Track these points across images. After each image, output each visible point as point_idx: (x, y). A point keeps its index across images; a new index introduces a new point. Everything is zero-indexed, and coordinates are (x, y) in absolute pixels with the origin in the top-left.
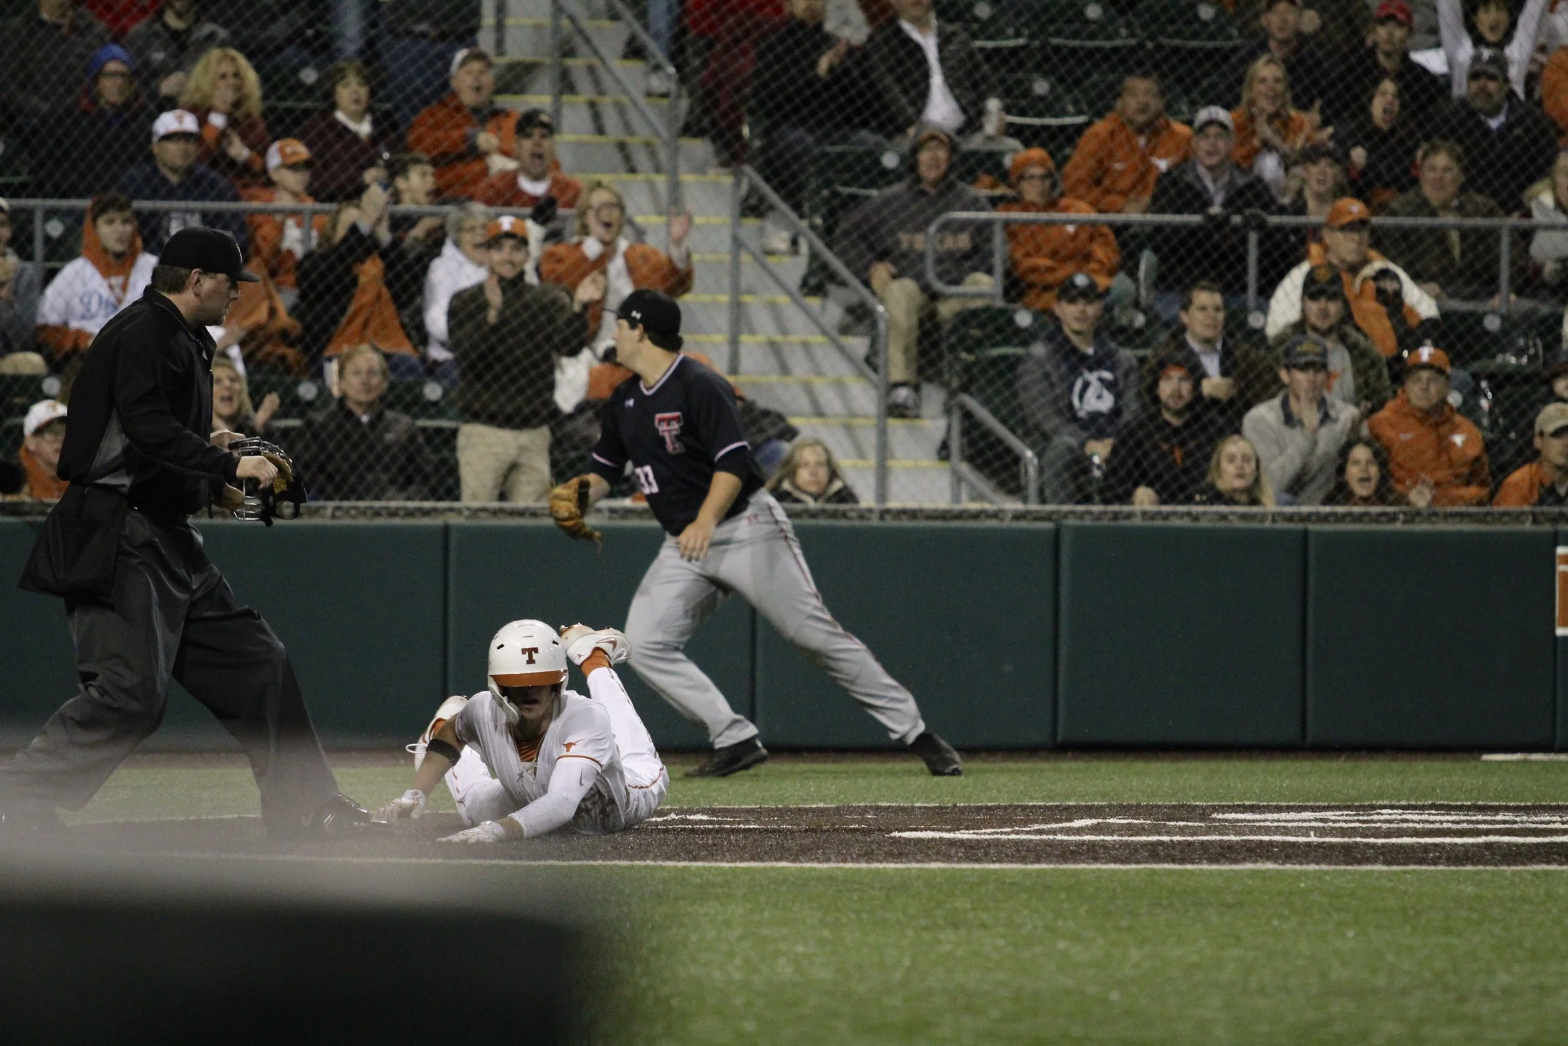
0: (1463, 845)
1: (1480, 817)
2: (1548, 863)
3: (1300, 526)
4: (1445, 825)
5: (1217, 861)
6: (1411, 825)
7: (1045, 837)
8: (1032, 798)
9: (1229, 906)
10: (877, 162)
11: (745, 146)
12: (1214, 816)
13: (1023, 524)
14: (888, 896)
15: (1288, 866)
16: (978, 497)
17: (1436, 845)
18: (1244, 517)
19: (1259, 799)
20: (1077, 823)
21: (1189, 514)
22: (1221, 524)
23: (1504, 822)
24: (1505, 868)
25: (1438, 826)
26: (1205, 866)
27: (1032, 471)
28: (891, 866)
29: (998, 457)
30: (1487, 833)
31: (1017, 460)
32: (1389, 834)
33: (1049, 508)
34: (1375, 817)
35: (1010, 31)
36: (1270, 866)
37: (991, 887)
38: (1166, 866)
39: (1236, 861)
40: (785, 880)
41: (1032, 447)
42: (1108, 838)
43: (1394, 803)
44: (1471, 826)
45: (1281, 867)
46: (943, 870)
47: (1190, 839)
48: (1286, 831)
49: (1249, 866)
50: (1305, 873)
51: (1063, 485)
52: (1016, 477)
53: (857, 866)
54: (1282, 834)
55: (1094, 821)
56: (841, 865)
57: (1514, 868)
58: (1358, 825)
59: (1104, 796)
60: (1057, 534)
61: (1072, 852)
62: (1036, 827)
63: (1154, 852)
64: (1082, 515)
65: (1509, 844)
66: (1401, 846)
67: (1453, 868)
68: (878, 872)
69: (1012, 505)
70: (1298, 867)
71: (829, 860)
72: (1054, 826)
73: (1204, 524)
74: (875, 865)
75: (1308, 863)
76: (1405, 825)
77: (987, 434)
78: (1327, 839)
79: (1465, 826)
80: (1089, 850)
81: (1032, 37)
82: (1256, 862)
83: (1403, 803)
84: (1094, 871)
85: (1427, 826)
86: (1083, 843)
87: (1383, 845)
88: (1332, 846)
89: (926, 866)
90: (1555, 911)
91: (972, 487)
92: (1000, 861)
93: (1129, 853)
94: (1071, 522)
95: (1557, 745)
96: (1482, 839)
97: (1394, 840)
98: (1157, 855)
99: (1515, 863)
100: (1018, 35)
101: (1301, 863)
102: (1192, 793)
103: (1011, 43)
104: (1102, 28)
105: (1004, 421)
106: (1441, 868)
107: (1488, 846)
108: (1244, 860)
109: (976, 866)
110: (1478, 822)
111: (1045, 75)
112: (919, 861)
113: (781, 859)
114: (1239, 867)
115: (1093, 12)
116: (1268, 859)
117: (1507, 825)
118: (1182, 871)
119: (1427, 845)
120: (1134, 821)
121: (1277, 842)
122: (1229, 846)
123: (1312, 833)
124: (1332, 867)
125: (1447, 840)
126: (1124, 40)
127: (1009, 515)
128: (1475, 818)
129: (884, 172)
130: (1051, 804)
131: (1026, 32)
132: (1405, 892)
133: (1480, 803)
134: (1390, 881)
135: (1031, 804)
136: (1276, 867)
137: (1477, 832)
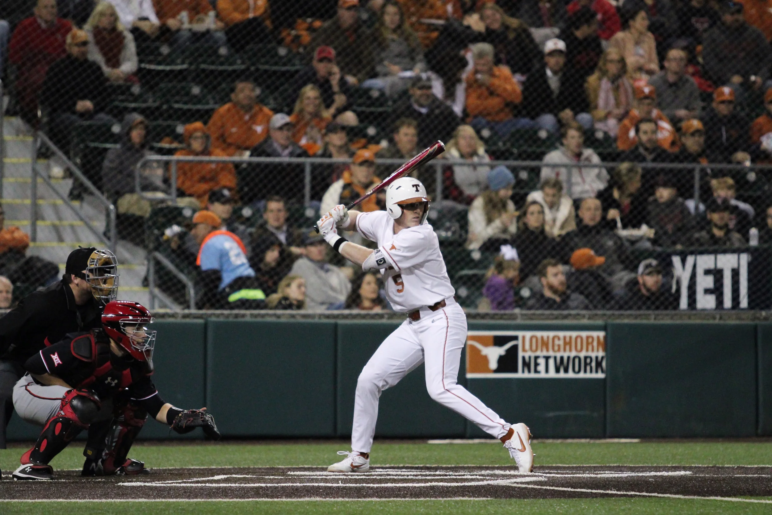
0: (418, 487)
1: (428, 473)
2: (463, 496)
3: (332, 321)
4: (410, 477)
5: (291, 497)
6: (392, 477)
7: (200, 485)
8: (193, 465)
10: (109, 129)
11: (39, 121)
12: (289, 473)
13: (187, 320)
15: (327, 499)
16: (164, 306)
17: (405, 487)
19: (312, 465)
20: (216, 478)
22: (292, 320)
23: (440, 475)
24: (441, 499)
25: (406, 477)
26: (284, 500)
27: (192, 293)
28: (119, 500)
29: (174, 285)
30: (431, 481)
31: (184, 287)
32: (380, 481)
34: (373, 473)
35: (179, 61)
36: (318, 499)
37: (171, 511)
38: (264, 499)
39: (300, 497)
40: (61, 509)
41: (192, 280)
42: (233, 485)
43: (383, 466)
44: (423, 478)
45: (324, 500)
46: (146, 503)
47: (276, 485)
48: (327, 481)
49: (307, 499)
50: (337, 502)
52: (183, 295)
53: (100, 501)
54: (324, 482)
55: (226, 476)
56: (91, 500)
57: (445, 499)
58: (364, 477)
59: (230, 464)
60: (206, 326)
61: (214, 493)
62: (195, 479)
63: (257, 492)
64: (218, 316)
65: (442, 487)
66: (387, 488)
67: (414, 499)
68: (111, 504)
69: (182, 311)
70: (332, 499)
71: (85, 498)
72: (204, 479)
73: (283, 320)
74: (109, 500)
75: (338, 498)
76: (388, 477)
77: (168, 273)
78: (348, 485)
79: (420, 477)
80: (223, 491)
81: (191, 64)
82: (311, 497)
83: (387, 466)
84: (225, 502)
85: (400, 477)
86: (220, 488)
87: (377, 488)
88: (350, 488)
89: (137, 500)
91: (161, 301)
92: (176, 497)
93: (244, 493)
94: (214, 319)
95: (468, 435)
96: (429, 484)
97: (383, 485)
98: (259, 494)
99: (446, 496)
100: (183, 63)
101: (335, 498)
102: (277, 461)
103: (179, 67)
104: (228, 60)
105: (177, 266)
106: (407, 499)
107: (432, 488)
108: (304, 496)
109: (163, 500)
110: (426, 475)
111: (197, 84)
112: (133, 498)
113: (59, 498)
114: (302, 500)
115: (223, 51)
116: (317, 495)
117: (442, 477)
118: (272, 502)
119: (400, 487)
120: (247, 476)
121: (322, 486)
122: (297, 489)
123: (340, 482)
124: (351, 499)
125: (411, 485)
126: (239, 66)
127: (180, 316)
128: (424, 473)
129: (113, 135)
130: (202, 467)
131: (187, 61)
132: (389, 512)
133: (428, 465)
134: (381, 506)
135: (192, 468)
136: (321, 499)
137: (426, 481)
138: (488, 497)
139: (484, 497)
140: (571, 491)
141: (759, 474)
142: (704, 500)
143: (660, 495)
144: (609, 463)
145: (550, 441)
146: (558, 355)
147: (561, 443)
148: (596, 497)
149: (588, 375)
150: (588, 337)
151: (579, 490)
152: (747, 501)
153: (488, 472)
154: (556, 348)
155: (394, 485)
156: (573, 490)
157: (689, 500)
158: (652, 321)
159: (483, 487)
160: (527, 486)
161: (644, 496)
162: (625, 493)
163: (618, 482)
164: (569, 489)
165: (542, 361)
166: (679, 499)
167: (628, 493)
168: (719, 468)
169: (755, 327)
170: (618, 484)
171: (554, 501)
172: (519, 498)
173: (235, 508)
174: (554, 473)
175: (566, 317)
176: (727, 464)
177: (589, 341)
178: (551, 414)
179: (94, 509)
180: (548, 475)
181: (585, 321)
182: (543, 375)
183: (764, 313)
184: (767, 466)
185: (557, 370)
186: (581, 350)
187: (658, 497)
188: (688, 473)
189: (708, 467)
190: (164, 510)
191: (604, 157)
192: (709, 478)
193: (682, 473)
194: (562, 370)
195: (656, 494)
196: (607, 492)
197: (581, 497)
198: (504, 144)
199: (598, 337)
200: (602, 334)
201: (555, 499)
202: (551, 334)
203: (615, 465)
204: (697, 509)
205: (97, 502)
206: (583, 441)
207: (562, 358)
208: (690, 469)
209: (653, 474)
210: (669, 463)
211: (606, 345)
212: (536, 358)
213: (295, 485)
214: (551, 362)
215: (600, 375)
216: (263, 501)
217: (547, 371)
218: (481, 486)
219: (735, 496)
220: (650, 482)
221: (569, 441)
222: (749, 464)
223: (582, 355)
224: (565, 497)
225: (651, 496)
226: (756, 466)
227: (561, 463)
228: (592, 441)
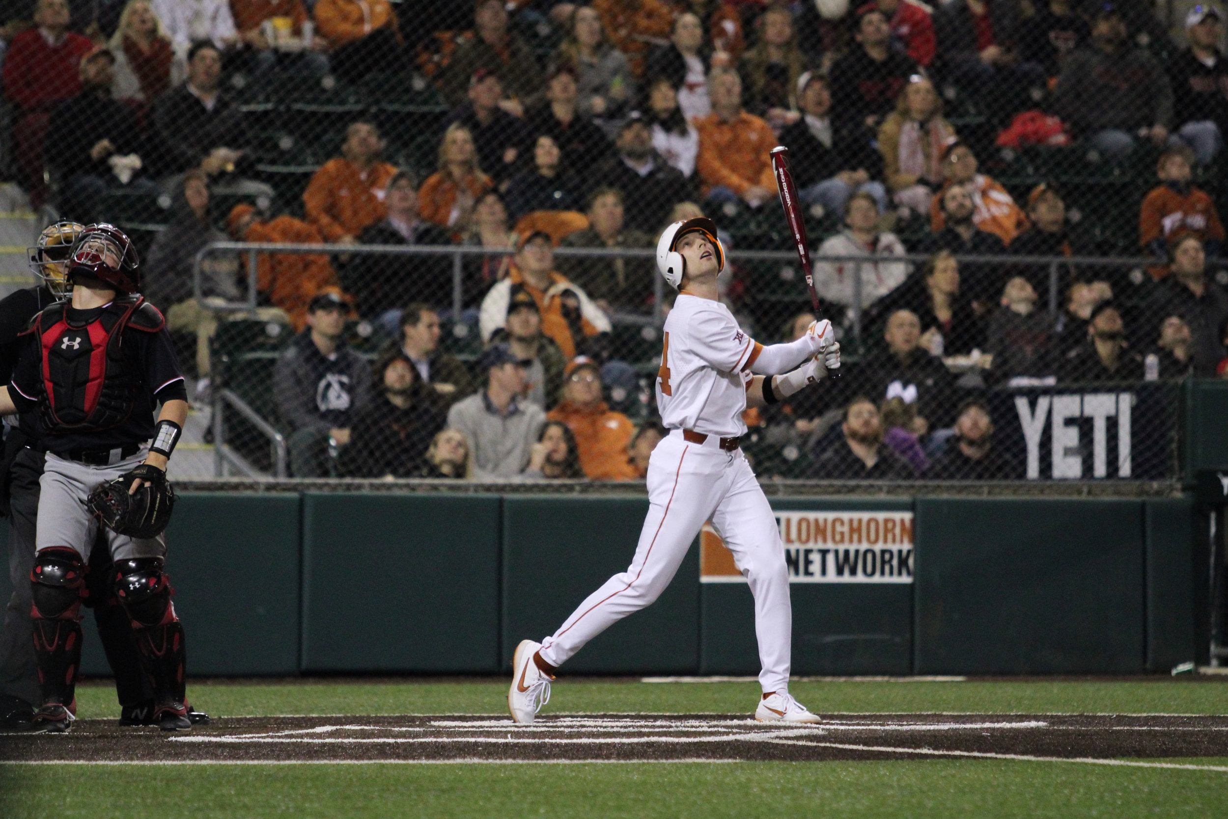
0: (629, 744)
1: (643, 723)
2: (698, 756)
3: (494, 495)
4: (615, 729)
5: (434, 758)
6: (589, 729)
7: (294, 740)
8: (282, 713)
9: (443, 791)
10: (154, 201)
11: (47, 188)
12: (433, 723)
13: (274, 494)
14: (167, 784)
15: (491, 761)
16: (235, 472)
17: (608, 744)
18: (452, 488)
19: (465, 712)
20: (319, 730)
21: (407, 486)
22: (434, 494)
23: (662, 727)
24: (664, 761)
25: (609, 729)
26: (424, 761)
27: (281, 452)
28: (169, 763)
29: (254, 439)
30: (649, 734)
31: (269, 442)
32: (570, 736)
33: (296, 480)
34: (559, 724)
35: (261, 97)
36: (476, 760)
37: (250, 779)
38: (392, 761)
39: (449, 757)
40: (82, 775)
41: (281, 431)
42: (346, 741)
43: (574, 713)
44: (636, 730)
45: (485, 762)
46: (212, 766)
47: (411, 740)
48: (488, 734)
49: (459, 761)
50: (504, 766)
51: (307, 462)
52: (268, 456)
53: (142, 763)
54: (485, 736)
55: (334, 728)
56: (129, 762)
57: (670, 761)
58: (547, 729)
59: (340, 711)
60: (301, 501)
61: (316, 752)
62: (287, 732)
63: (383, 751)
64: (320, 487)
65: (666, 743)
66: (580, 745)
67: (622, 762)
68: (159, 767)
69: (265, 479)
70: (498, 761)
71: (118, 759)
72: (300, 732)
73: (419, 493)
74: (156, 763)
75: (506, 759)
76: (584, 730)
77: (244, 421)
78: (521, 741)
79: (631, 729)
80: (329, 750)
81: (281, 101)
82: (464, 757)
83: (581, 713)
84: (334, 765)
85: (602, 730)
86: (324, 745)
87: (566, 744)
88: (525, 746)
89: (198, 762)
90: (704, 792)
91: (232, 464)
92: (258, 758)
93: (363, 752)
94: (313, 492)
95: (704, 665)
96: (644, 739)
97: (575, 741)
98: (385, 753)
99: (672, 757)
100: (267, 100)
101: (501, 759)
102: (412, 707)
103: (261, 108)
104: (336, 96)
105: (258, 411)
106: (612, 761)
107: (650, 745)
108: (454, 757)
109: (239, 762)
110: (641, 726)
111: (291, 133)
112: (192, 759)
113: (79, 758)
114: (451, 762)
115: (329, 82)
116: (474, 755)
117: (665, 729)
118: (405, 765)
119: (601, 744)
120: (366, 728)
121: (481, 743)
122: (443, 746)
123: (509, 736)
124: (526, 762)
125: (617, 740)
126: (352, 106)
127: (262, 487)
128: (638, 724)
129: (160, 210)
130: (297, 716)
131: (274, 98)
132: (585, 780)
133: (642, 713)
134: (572, 771)
135: (282, 716)
136: (481, 761)
137: (641, 734)
138: (735, 758)
139: (730, 757)
140: (863, 751)
141: (1150, 726)
142: (1067, 763)
143: (1000, 756)
144: (921, 710)
145: (828, 679)
146: (841, 548)
147: (845, 682)
148: (902, 759)
149: (887, 579)
150: (886, 521)
151: (876, 748)
152: (1133, 764)
153: (736, 722)
154: (838, 537)
155: (591, 740)
156: (865, 748)
157: (1044, 763)
158: (985, 497)
159: (729, 743)
160: (795, 742)
161: (975, 758)
162: (946, 753)
163: (935, 736)
164: (861, 747)
165: (816, 558)
166: (1029, 761)
167: (950, 753)
168: (1087, 717)
169: (1143, 505)
170: (936, 740)
171: (836, 764)
172: (785, 759)
173: (349, 774)
174: (837, 724)
175: (852, 490)
176: (1101, 712)
177: (888, 527)
178: (830, 639)
179: (132, 775)
180: (828, 727)
181: (882, 497)
182: (817, 578)
183: (1155, 485)
184: (1162, 714)
185: (840, 572)
186: (876, 541)
187: (996, 758)
188: (1041, 724)
189: (1071, 716)
190: (241, 776)
191: (911, 247)
192: (1074, 732)
193: (1033, 724)
194: (847, 571)
195: (993, 755)
196: (918, 751)
197: (879, 759)
198: (759, 225)
199: (902, 521)
200: (907, 516)
201: (837, 762)
202: (830, 516)
203: (929, 713)
204: (1057, 776)
205: (137, 765)
206: (879, 679)
207: (847, 552)
208: (1044, 718)
209: (987, 725)
210: (1012, 710)
211: (914, 532)
212: (808, 552)
213: (440, 740)
214: (831, 559)
215: (906, 579)
216: (391, 764)
217: (824, 572)
218: (725, 742)
219: (1114, 756)
220: (983, 736)
221: (858, 679)
222: (1134, 712)
223: (878, 547)
224: (854, 759)
225: (986, 758)
226: (1145, 715)
227: (846, 711)
228: (893, 680)
